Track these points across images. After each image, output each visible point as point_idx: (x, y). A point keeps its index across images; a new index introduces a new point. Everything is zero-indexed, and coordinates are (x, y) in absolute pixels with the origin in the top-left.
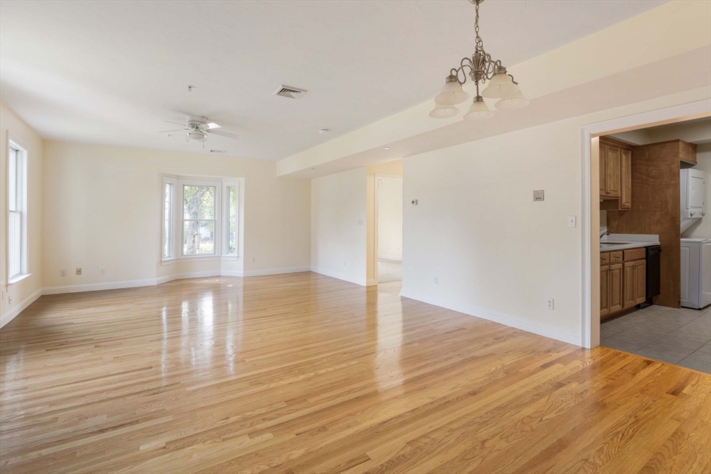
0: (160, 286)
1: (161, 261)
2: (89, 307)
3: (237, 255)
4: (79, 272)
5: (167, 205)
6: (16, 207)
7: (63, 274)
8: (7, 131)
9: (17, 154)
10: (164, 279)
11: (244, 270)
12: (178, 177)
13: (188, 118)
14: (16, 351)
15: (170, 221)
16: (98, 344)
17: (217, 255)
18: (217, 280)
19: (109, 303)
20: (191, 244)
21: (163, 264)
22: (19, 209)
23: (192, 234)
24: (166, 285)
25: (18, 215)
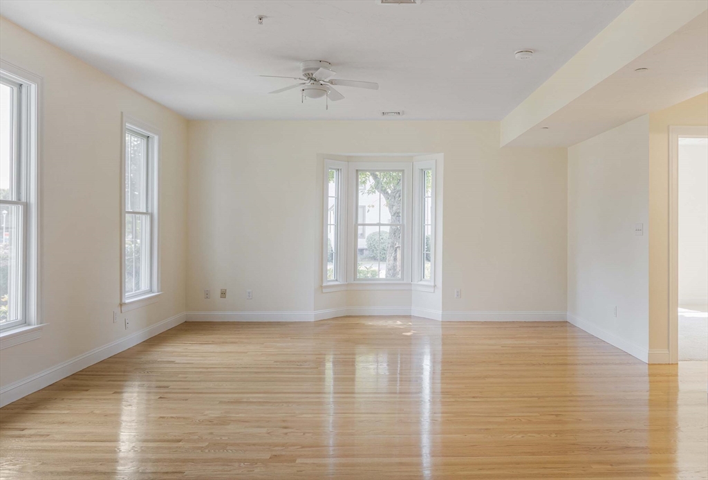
0: (319, 323)
1: (321, 286)
2: (213, 343)
3: (433, 284)
4: (223, 294)
5: (332, 202)
6: (147, 207)
7: (207, 295)
8: (122, 113)
9: (148, 141)
10: (327, 313)
11: (444, 309)
12: (349, 159)
13: (301, 65)
14: (87, 388)
15: (337, 227)
16: (166, 396)
17: (405, 282)
18: (399, 323)
19: (237, 340)
20: (392, 262)
21: (324, 291)
22: (150, 211)
23: (393, 247)
24: (329, 322)
25: (148, 217)
